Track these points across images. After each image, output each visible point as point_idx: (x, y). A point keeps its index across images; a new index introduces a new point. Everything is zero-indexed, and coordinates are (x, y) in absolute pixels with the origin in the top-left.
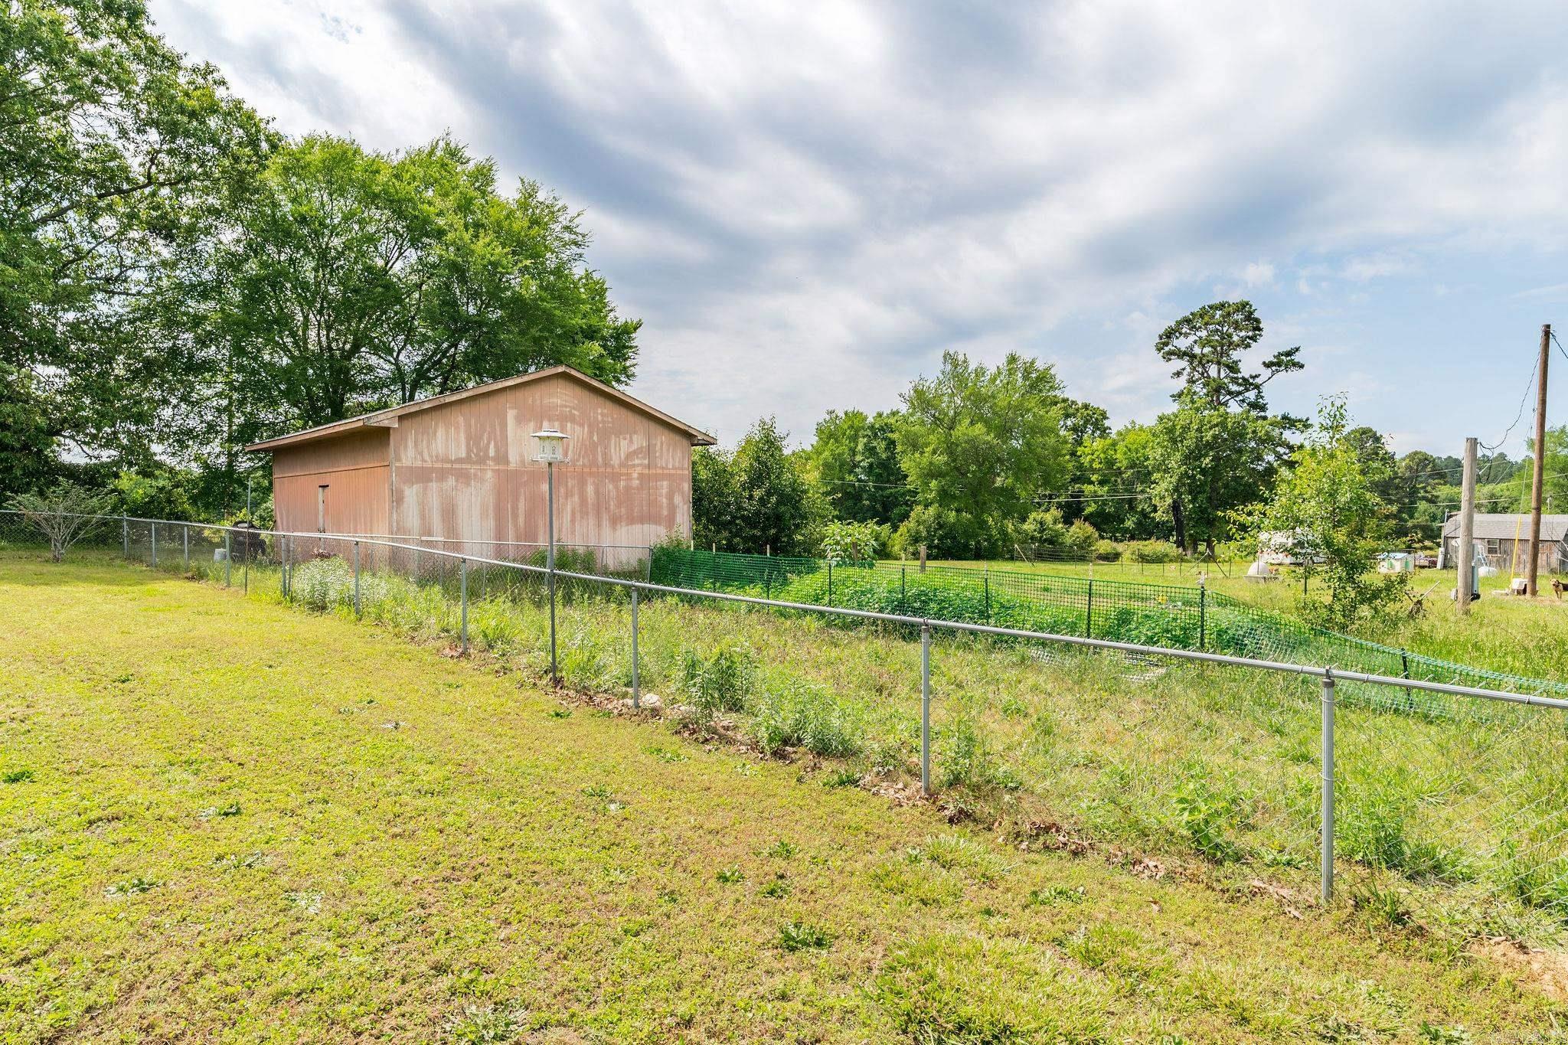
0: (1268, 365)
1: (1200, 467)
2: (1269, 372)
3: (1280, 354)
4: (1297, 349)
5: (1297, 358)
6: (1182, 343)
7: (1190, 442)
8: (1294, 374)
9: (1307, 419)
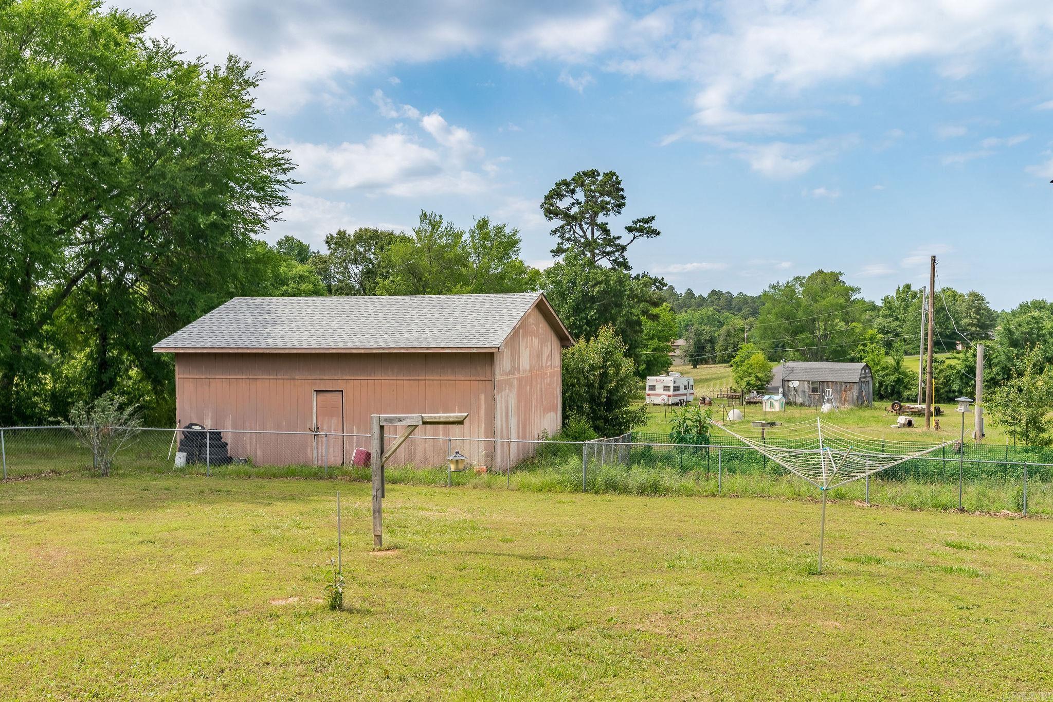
0: (630, 229)
1: (586, 318)
2: (631, 236)
3: (639, 221)
4: (653, 218)
5: (654, 225)
6: (562, 204)
7: (576, 294)
8: (653, 240)
9: (663, 279)
